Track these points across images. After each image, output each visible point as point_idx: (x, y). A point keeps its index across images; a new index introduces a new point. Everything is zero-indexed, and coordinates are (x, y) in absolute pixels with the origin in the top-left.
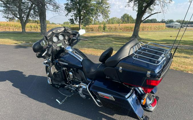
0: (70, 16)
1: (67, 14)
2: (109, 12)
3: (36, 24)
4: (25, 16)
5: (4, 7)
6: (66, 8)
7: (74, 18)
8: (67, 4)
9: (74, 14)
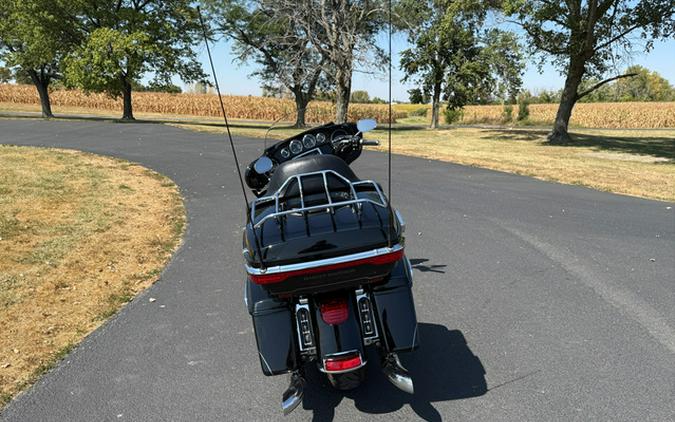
0: (413, 82)
1: (406, 79)
2: (522, 71)
3: (330, 103)
4: (307, 86)
5: (265, 63)
6: (403, 62)
7: (421, 88)
8: (408, 53)
9: (423, 76)
